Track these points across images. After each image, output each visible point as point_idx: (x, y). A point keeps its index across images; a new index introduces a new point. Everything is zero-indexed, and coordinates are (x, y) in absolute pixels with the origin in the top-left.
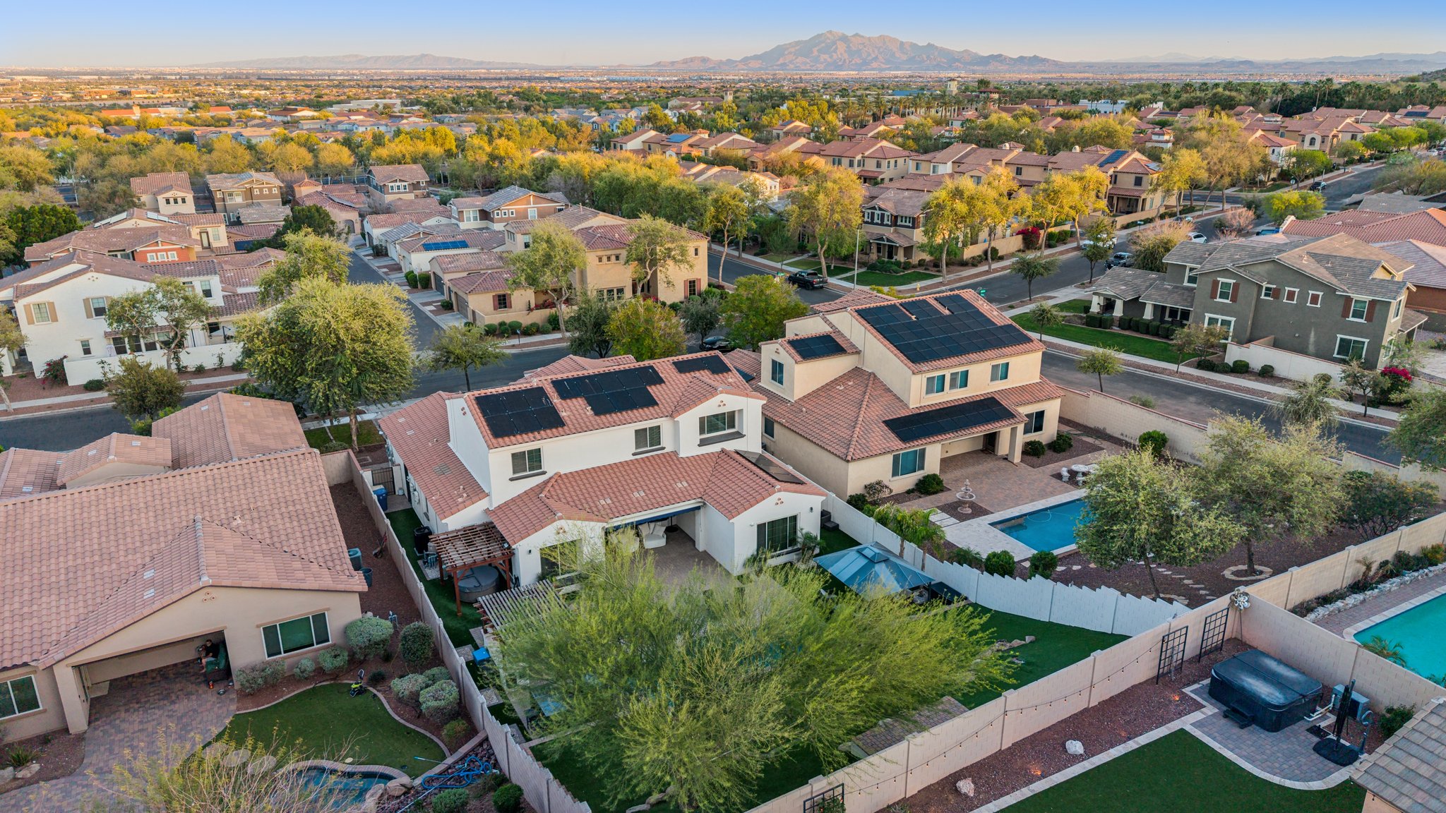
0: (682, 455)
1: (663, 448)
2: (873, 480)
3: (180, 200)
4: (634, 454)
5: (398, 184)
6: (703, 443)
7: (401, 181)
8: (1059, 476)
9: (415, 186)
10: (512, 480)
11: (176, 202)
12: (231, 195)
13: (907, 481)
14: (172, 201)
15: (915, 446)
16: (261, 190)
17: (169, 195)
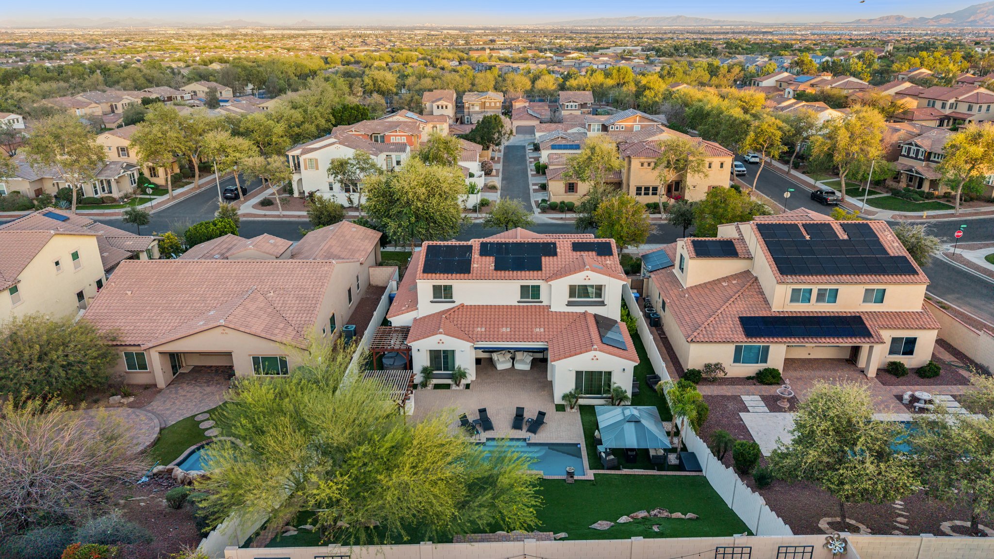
0: (553, 309)
1: (541, 302)
2: (713, 361)
3: (444, 107)
4: (518, 302)
5: (572, 104)
6: (570, 304)
7: (573, 102)
8: (900, 398)
9: (583, 106)
10: (432, 302)
11: (442, 108)
12: (473, 105)
13: (750, 369)
14: (440, 107)
15: (759, 342)
16: (490, 103)
17: (439, 103)
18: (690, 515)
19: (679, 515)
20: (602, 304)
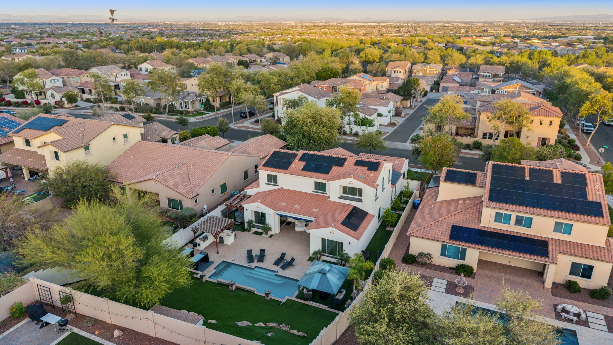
0: (331, 199)
1: (326, 194)
2: (425, 252)
3: (399, 72)
4: (313, 191)
5: (486, 74)
6: (341, 198)
7: (488, 73)
8: (555, 306)
9: (496, 75)
10: (266, 184)
11: (397, 73)
12: (418, 72)
13: (453, 262)
14: (396, 72)
15: (461, 245)
16: (430, 71)
17: (396, 69)
18: (301, 333)
19: (295, 332)
20: (360, 201)
